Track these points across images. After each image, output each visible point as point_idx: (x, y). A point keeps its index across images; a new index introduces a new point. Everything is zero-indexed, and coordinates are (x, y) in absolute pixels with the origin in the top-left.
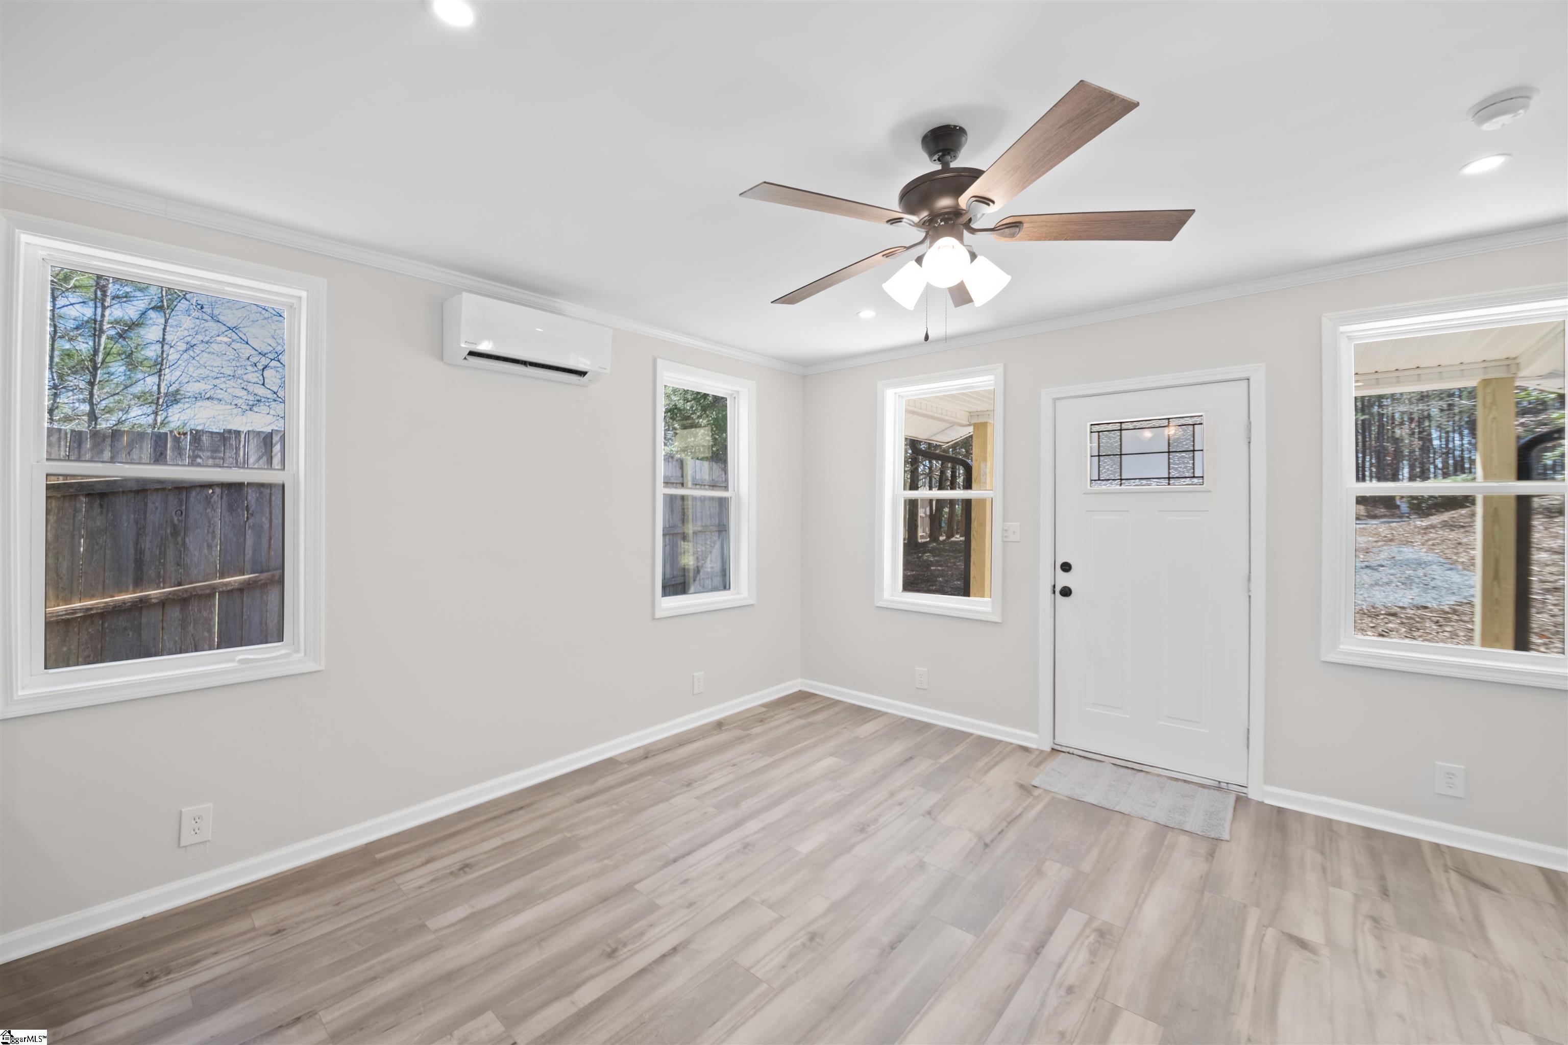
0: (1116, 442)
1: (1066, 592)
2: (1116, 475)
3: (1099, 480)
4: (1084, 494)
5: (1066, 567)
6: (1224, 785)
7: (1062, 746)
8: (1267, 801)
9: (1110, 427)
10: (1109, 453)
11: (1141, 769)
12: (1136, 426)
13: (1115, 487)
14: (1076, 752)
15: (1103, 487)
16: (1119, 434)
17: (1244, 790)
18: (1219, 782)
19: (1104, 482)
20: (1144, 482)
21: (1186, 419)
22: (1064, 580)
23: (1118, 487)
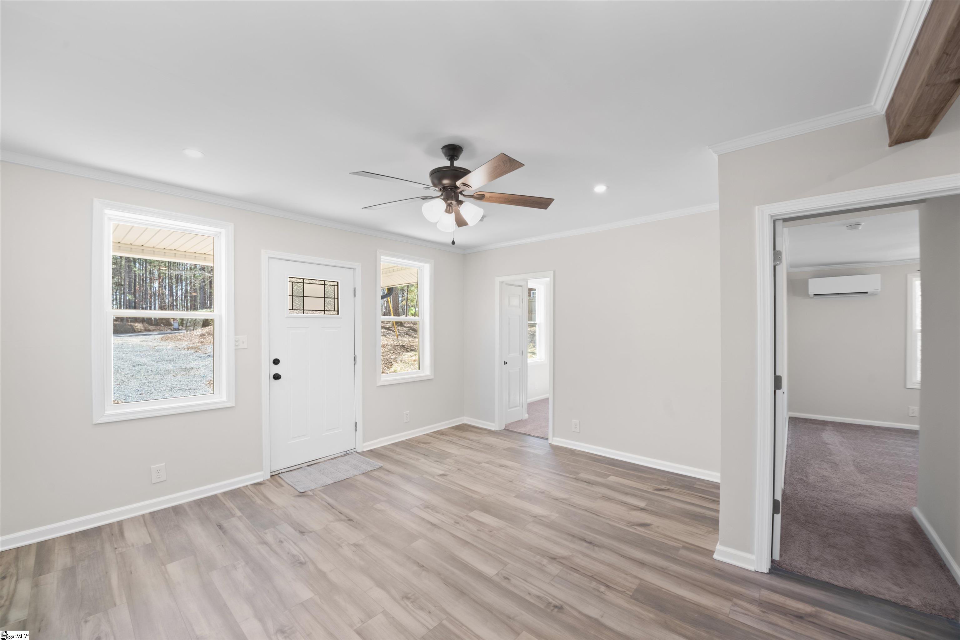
0: (301, 289)
1: (277, 377)
2: (301, 308)
3: (292, 309)
4: (286, 317)
5: (276, 362)
6: (348, 452)
7: (275, 471)
8: (365, 450)
9: (298, 280)
10: (298, 295)
11: (315, 463)
12: (310, 282)
13: (301, 314)
14: (283, 471)
15: (295, 314)
16: (302, 285)
17: (355, 450)
18: (346, 451)
19: (296, 311)
20: (314, 312)
21: (331, 282)
22: (276, 369)
23: (302, 314)
